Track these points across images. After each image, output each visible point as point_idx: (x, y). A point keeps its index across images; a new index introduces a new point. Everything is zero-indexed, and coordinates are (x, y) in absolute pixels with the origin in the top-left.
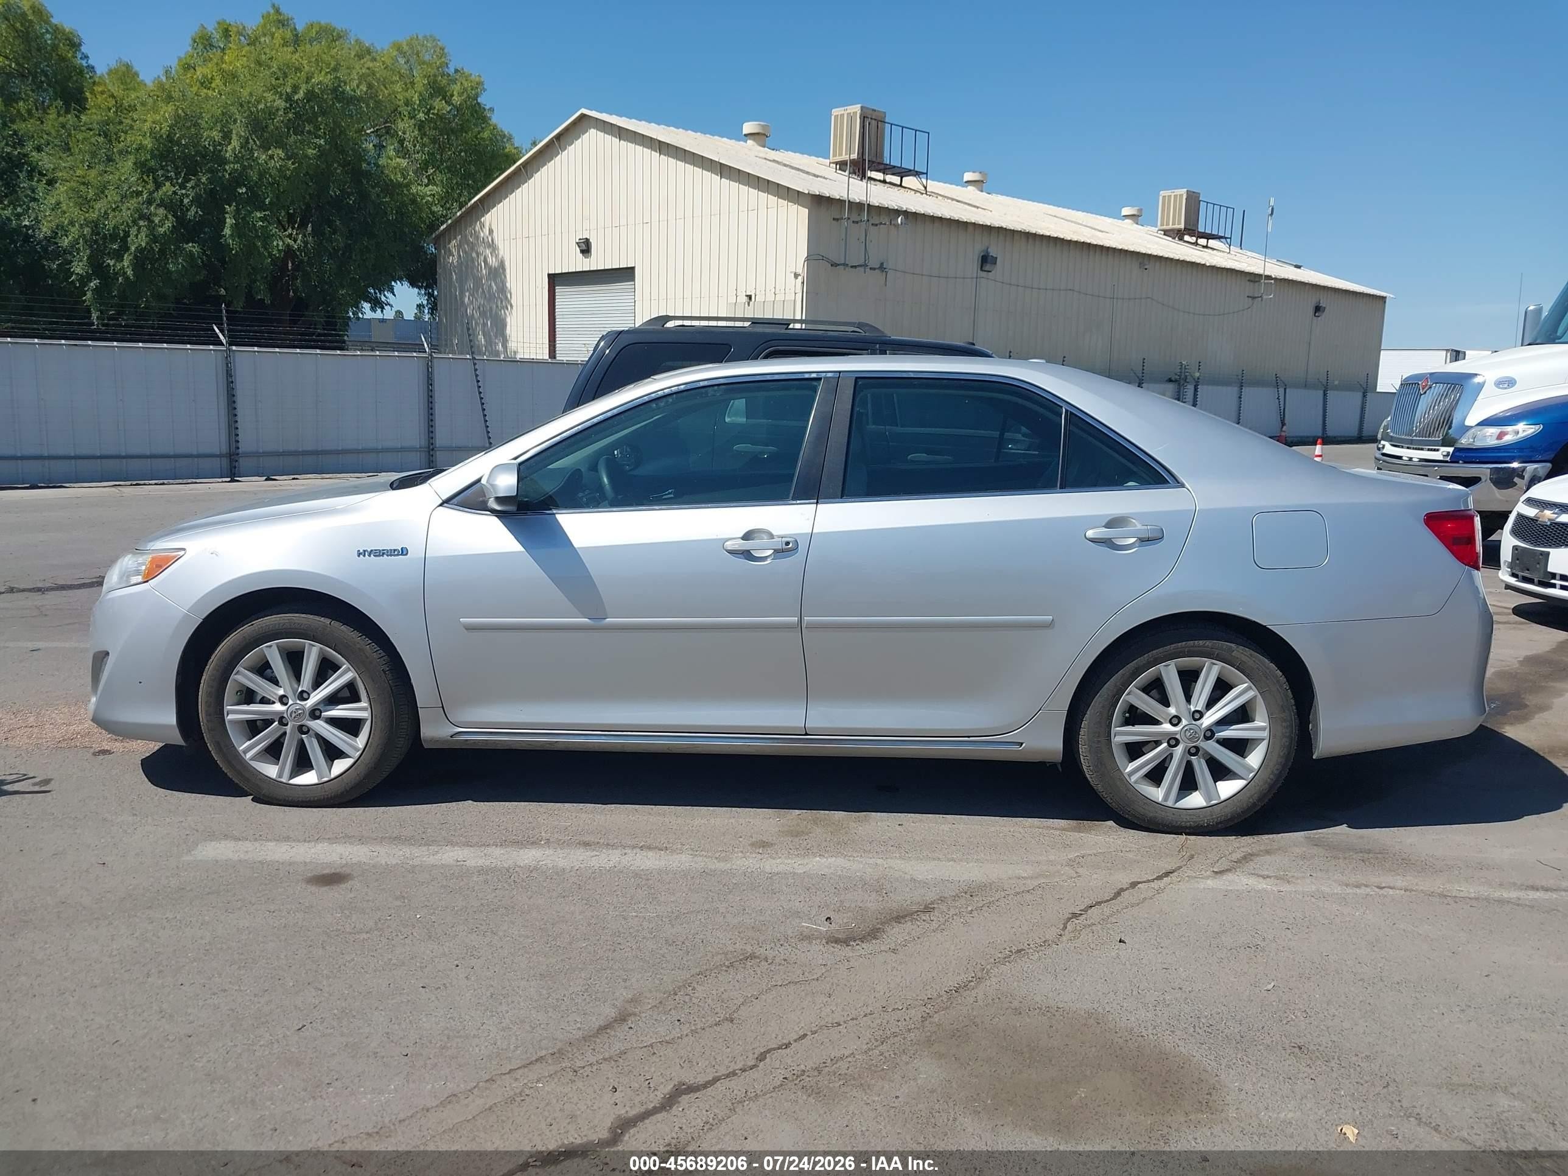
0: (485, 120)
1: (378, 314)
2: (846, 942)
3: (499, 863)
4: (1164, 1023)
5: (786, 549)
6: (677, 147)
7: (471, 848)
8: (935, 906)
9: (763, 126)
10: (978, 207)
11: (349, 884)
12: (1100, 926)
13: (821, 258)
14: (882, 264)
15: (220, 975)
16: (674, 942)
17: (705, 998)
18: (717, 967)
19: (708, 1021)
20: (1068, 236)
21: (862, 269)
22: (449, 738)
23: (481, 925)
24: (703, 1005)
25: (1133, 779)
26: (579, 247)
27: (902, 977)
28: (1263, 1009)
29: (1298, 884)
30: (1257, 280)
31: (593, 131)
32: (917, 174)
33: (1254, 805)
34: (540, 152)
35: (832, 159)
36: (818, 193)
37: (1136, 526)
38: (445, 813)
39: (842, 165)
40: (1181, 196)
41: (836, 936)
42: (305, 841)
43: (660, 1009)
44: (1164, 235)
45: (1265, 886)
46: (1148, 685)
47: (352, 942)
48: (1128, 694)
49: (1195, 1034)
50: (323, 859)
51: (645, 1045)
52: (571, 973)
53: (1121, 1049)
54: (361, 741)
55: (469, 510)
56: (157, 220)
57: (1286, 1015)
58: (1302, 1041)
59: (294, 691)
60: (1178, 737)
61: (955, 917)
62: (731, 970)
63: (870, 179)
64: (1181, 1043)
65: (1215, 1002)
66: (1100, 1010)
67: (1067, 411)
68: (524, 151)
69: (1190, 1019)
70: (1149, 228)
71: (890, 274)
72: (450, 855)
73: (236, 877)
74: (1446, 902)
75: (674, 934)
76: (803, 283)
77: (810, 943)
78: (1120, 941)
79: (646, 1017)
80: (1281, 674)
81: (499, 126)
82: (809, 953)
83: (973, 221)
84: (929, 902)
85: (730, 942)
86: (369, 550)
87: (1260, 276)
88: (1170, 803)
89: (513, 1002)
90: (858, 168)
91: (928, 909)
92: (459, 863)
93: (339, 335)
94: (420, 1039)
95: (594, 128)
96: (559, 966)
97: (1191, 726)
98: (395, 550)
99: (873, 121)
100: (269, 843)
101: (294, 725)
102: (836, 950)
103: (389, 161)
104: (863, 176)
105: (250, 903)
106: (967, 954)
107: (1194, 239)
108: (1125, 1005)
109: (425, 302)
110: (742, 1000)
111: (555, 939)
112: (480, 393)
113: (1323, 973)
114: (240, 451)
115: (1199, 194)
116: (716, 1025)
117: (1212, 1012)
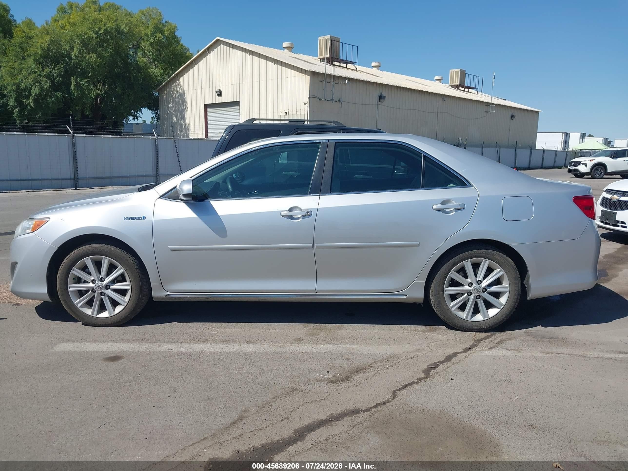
0: (178, 42)
1: (136, 122)
2: (335, 382)
3: (187, 350)
4: (473, 416)
5: (307, 215)
6: (256, 52)
7: (175, 344)
8: (373, 365)
9: (291, 44)
10: (377, 76)
11: (122, 361)
12: (442, 373)
13: (315, 97)
14: (340, 99)
15: (64, 403)
16: (262, 384)
17: (276, 409)
18: (281, 395)
19: (278, 419)
20: (414, 88)
21: (331, 101)
22: (164, 297)
23: (179, 378)
24: (275, 412)
25: (453, 309)
26: (217, 93)
27: (360, 397)
28: (515, 408)
29: (523, 353)
30: (488, 105)
31: (222, 45)
32: (353, 63)
33: (504, 319)
34: (201, 55)
35: (319, 57)
36: (313, 71)
37: (453, 203)
38: (164, 328)
39: (323, 60)
40: (458, 71)
41: (331, 380)
42: (103, 342)
43: (257, 414)
44: (452, 87)
45: (510, 354)
46: (459, 270)
47: (123, 387)
48: (451, 274)
49: (487, 420)
50: (111, 350)
51: (251, 431)
52: (218, 399)
53: (456, 428)
54: (127, 298)
55: (172, 200)
56: (43, 83)
57: (524, 411)
58: (532, 423)
59: (98, 278)
60: (471, 291)
61: (381, 370)
62: (287, 396)
63: (334, 65)
64: (481, 425)
65: (494, 406)
66: (445, 410)
67: (424, 155)
68: (194, 55)
69: (484, 414)
70: (445, 84)
71: (343, 103)
72: (165, 347)
73: (73, 358)
74: (586, 359)
75: (262, 380)
76: (308, 107)
77: (321, 383)
78: (452, 379)
79: (251, 418)
80: (514, 264)
81: (184, 45)
82: (320, 388)
83: (376, 82)
84: (370, 363)
85: (286, 384)
86: (129, 217)
87: (490, 103)
88: (468, 319)
89: (193, 413)
90: (330, 61)
91: (370, 367)
92: (169, 350)
93: (119, 129)
94: (153, 431)
95: (222, 44)
96: (213, 396)
97: (477, 287)
98: (140, 217)
99: (335, 42)
100: (88, 343)
101: (98, 292)
102: (332, 386)
103: (139, 59)
104: (331, 64)
105: (79, 370)
106: (387, 386)
107: (463, 89)
108: (456, 408)
109: (155, 116)
110: (292, 409)
111: (211, 384)
112: (177, 152)
113: (538, 392)
114: (79, 177)
115: (465, 71)
116: (281, 421)
117: (493, 410)
